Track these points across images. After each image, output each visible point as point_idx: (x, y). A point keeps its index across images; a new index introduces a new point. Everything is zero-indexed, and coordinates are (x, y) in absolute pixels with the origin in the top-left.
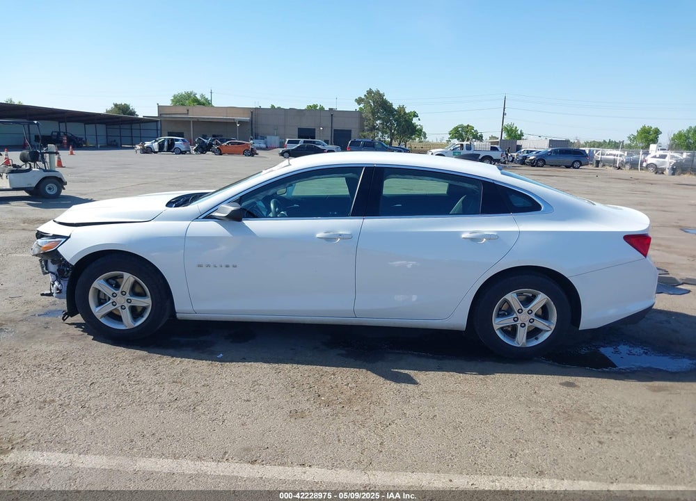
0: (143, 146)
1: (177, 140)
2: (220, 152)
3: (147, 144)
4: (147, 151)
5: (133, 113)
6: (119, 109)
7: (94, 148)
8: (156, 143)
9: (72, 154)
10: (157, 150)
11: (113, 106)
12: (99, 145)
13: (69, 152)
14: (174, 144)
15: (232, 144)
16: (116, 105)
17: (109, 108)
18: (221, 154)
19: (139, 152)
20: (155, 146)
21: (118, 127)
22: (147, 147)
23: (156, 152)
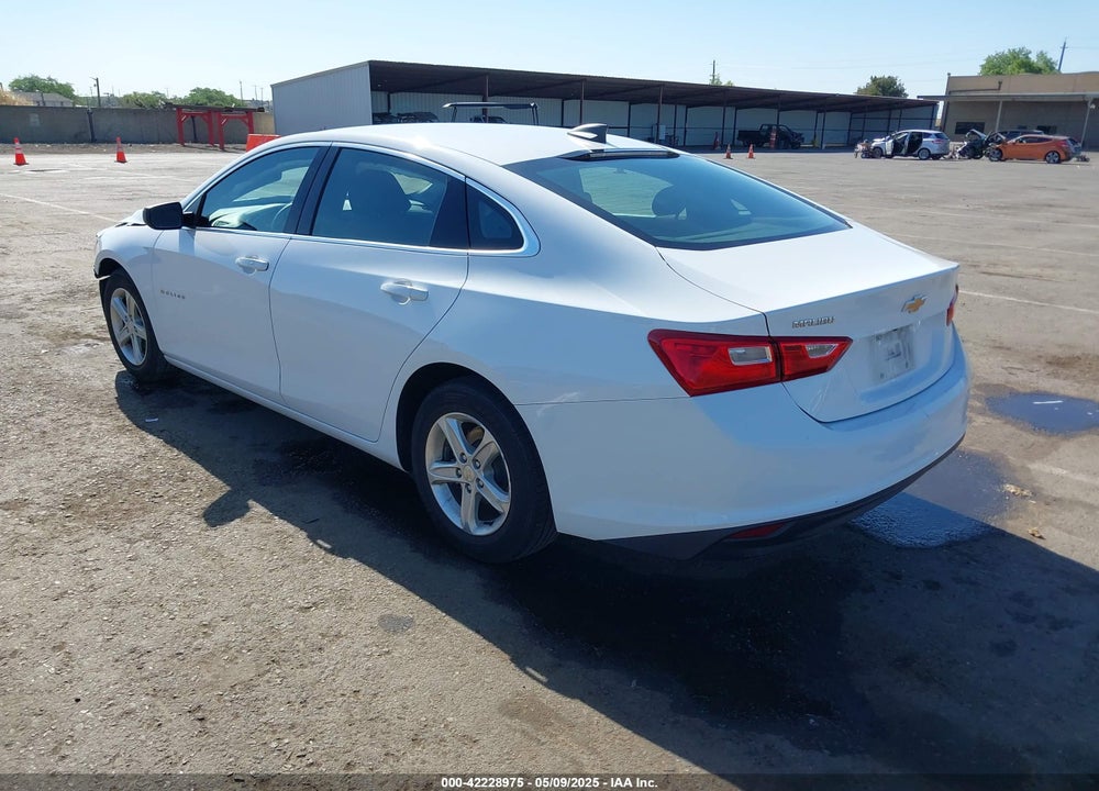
0: (868, 148)
1: (928, 135)
2: (1001, 156)
3: (878, 142)
4: (872, 154)
5: (900, 92)
6: (879, 85)
7: (815, 149)
8: (891, 141)
9: (751, 157)
10: (889, 153)
11: (870, 81)
12: (824, 146)
13: (748, 154)
14: (921, 141)
15: (1030, 140)
16: (874, 80)
17: (863, 86)
18: (1000, 160)
19: (859, 154)
20: (888, 146)
21: (862, 115)
22: (875, 148)
23: (890, 157)
